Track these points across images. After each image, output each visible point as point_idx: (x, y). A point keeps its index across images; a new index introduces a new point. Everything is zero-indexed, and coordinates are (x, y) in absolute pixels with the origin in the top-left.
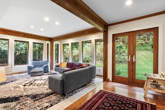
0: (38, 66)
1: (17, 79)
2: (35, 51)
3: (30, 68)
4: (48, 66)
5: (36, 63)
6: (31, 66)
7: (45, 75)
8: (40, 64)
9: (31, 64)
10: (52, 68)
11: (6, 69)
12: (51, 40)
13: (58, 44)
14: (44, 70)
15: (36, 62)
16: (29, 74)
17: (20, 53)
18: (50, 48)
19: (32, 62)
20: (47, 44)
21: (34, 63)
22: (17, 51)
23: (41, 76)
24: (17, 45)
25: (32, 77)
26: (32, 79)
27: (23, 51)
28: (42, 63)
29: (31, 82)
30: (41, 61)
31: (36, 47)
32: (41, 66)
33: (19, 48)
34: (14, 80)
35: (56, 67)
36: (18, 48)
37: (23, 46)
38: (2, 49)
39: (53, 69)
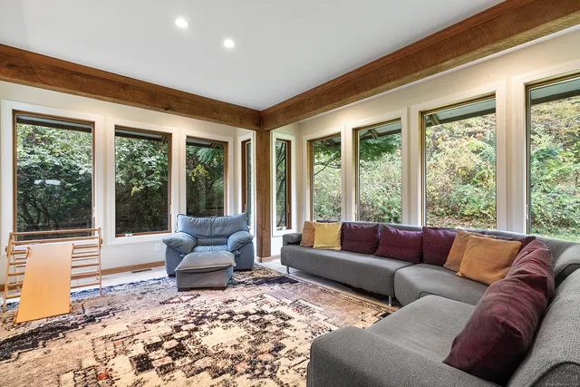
0: (209, 240)
1: (117, 306)
2: (196, 178)
3: (175, 249)
4: (249, 241)
5: (201, 225)
6: (181, 241)
7: (241, 287)
8: (217, 231)
9: (180, 229)
10: (264, 251)
11: (76, 251)
12: (260, 120)
13: (289, 142)
14: (237, 257)
15: (201, 220)
16: (172, 276)
17: (142, 187)
18: (258, 159)
19: (183, 219)
20: (243, 143)
21: (193, 225)
22: (134, 181)
23: (223, 288)
24: (132, 157)
25: (185, 296)
26: (182, 307)
27: (153, 179)
28: (225, 224)
29: (178, 329)
30: (218, 219)
31: (199, 165)
32: (220, 239)
33: (140, 169)
34: (102, 310)
35: (289, 244)
36: (135, 167)
37: (153, 158)
38: (81, 172)
39: (268, 254)
